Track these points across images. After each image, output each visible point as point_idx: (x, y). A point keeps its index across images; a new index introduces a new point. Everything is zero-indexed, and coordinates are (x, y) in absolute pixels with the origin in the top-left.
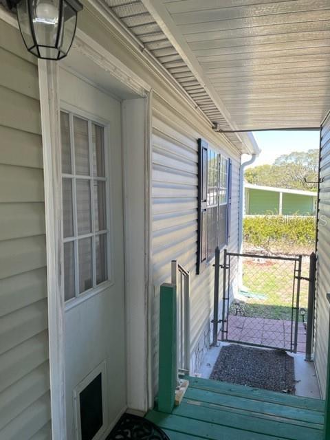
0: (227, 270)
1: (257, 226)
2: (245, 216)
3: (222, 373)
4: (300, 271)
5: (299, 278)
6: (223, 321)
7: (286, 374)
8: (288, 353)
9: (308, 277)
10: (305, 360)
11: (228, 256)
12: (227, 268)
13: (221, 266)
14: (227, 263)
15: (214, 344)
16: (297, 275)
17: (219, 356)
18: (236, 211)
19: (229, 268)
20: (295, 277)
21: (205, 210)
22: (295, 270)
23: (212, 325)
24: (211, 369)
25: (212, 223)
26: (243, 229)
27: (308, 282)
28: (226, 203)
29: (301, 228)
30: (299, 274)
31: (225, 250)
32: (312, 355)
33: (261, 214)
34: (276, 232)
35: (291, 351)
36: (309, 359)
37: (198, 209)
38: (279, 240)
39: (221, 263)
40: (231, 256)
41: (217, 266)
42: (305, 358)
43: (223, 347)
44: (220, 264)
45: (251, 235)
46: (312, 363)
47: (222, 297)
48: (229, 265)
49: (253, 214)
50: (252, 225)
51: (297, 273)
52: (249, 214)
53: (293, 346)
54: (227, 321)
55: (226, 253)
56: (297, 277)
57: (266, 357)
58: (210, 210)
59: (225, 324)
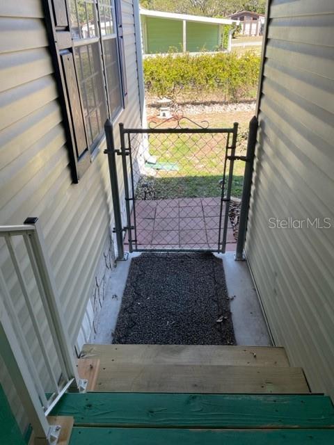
0: (128, 157)
1: (160, 70)
2: (145, 56)
3: (134, 307)
4: (233, 148)
5: (233, 158)
6: (129, 228)
7: (216, 289)
8: (216, 254)
9: (245, 155)
10: (236, 260)
11: (126, 135)
12: (127, 154)
13: (118, 151)
14: (127, 146)
15: (121, 257)
16: (229, 154)
17: (128, 277)
18: (132, 50)
19: (130, 154)
20: (227, 157)
21: (70, 50)
22: (227, 148)
23: (114, 236)
24: (120, 302)
25: (93, 75)
26: (144, 75)
27: (244, 162)
28: (114, 36)
29: (210, 68)
30: (233, 152)
31: (121, 125)
32: (244, 252)
33: (162, 53)
34: (182, 76)
35: (218, 251)
36: (240, 259)
37: (51, 49)
38: (186, 86)
39: (117, 146)
40: (131, 134)
41: (110, 151)
42: (235, 258)
43: (133, 259)
44: (116, 148)
45: (153, 83)
46: (244, 263)
47: (124, 197)
48: (130, 149)
49: (154, 53)
50: (154, 68)
51: (230, 150)
52: (149, 53)
53: (221, 246)
54: (134, 228)
55: (123, 131)
56: (230, 158)
57: (189, 266)
58: (83, 51)
59: (133, 231)
